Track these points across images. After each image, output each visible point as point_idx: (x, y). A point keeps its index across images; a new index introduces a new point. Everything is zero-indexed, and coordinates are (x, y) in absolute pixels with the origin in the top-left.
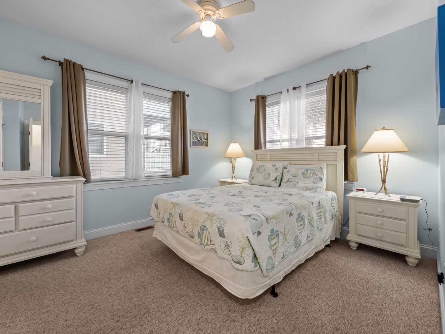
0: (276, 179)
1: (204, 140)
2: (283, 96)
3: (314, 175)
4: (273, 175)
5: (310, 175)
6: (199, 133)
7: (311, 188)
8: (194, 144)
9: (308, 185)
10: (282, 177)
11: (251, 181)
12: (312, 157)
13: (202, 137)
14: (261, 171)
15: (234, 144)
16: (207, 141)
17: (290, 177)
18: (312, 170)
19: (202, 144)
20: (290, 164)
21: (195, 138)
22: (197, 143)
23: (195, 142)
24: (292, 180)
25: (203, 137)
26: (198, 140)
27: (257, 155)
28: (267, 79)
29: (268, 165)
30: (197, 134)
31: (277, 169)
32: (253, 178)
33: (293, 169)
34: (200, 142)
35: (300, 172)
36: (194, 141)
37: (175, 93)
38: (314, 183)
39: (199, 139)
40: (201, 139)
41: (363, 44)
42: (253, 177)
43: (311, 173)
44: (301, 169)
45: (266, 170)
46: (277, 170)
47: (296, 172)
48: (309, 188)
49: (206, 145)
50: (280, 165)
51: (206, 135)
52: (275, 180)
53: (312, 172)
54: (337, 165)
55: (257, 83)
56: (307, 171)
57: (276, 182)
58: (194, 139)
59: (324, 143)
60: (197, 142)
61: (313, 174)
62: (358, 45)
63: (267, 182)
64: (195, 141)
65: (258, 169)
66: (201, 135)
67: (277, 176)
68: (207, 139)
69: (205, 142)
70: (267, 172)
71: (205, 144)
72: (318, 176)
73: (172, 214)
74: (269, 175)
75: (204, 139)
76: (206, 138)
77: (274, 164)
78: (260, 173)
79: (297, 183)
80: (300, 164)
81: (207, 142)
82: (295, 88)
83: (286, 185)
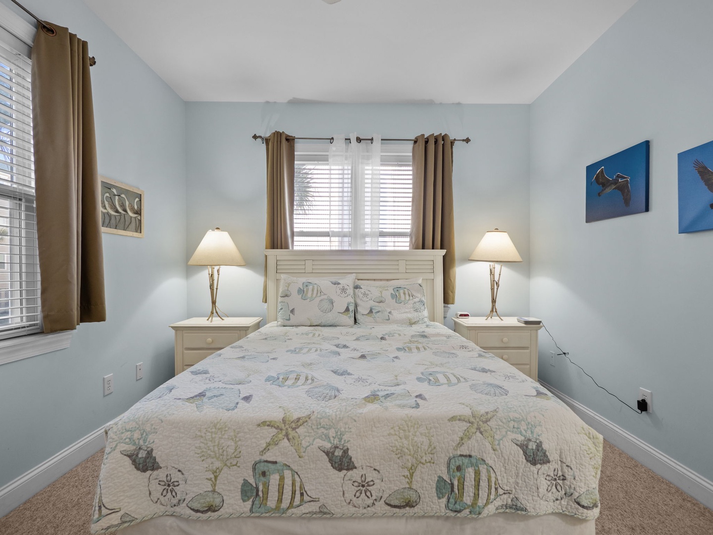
0: (347, 310)
1: (131, 214)
2: (333, 147)
3: (411, 298)
4: (341, 303)
5: (405, 299)
6: (121, 191)
7: (416, 320)
8: (107, 221)
9: (409, 316)
10: (356, 306)
11: (289, 320)
12: (397, 267)
13: (127, 203)
14: (309, 295)
15: (217, 232)
16: (139, 218)
17: (372, 303)
18: (406, 290)
19: (127, 223)
20: (358, 280)
21: (109, 204)
22: (113, 218)
23: (110, 216)
24: (378, 309)
25: (130, 203)
26: (117, 211)
27: (277, 260)
28: (295, 103)
29: (324, 282)
30: (114, 191)
31: (344, 290)
32: (292, 311)
33: (372, 289)
34: (122, 217)
35: (387, 294)
36: (104, 211)
37: (44, 28)
38: (416, 310)
39: (120, 210)
40: (125, 210)
41: (459, 104)
42: (293, 309)
43: (404, 294)
44: (386, 288)
45: (322, 294)
46: (345, 293)
47: (380, 295)
48: (414, 321)
49: (139, 229)
50: (348, 281)
51: (137, 199)
52: (346, 313)
53: (407, 292)
54: (433, 279)
55: (268, 102)
56: (398, 290)
57: (349, 315)
58: (107, 206)
59: (408, 244)
60: (115, 216)
61: (409, 296)
62: (453, 104)
63: (330, 317)
64: (108, 213)
65: (301, 291)
66: (123, 196)
67: (348, 304)
68: (139, 212)
69: (133, 220)
70: (325, 297)
71: (133, 224)
72: (417, 300)
73: (275, 463)
74: (332, 302)
75: (132, 209)
76: (136, 207)
77: (334, 279)
78: (309, 300)
79: (390, 313)
80: (374, 280)
81: (140, 221)
82: (359, 140)
83: (369, 319)
